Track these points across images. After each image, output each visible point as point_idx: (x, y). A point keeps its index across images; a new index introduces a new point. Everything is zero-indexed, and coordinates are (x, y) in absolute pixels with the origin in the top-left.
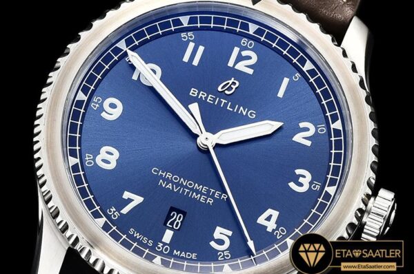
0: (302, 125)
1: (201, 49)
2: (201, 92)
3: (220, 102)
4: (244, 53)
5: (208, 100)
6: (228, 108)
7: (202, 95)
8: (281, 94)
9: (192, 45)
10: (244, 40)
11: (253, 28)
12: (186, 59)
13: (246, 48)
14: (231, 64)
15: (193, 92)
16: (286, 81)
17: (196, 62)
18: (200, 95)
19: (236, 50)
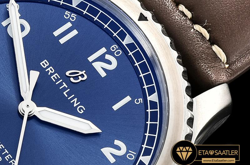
0: (117, 142)
1: (75, 32)
2: (51, 67)
3: (61, 84)
4: (108, 57)
5: (52, 77)
6: (65, 93)
7: (51, 70)
8: (116, 107)
9: (69, 25)
10: (115, 46)
11: (128, 40)
12: (56, 33)
13: (112, 54)
14: (91, 59)
15: (44, 63)
16: (128, 99)
17: (62, 41)
18: (49, 69)
19: (103, 50)
